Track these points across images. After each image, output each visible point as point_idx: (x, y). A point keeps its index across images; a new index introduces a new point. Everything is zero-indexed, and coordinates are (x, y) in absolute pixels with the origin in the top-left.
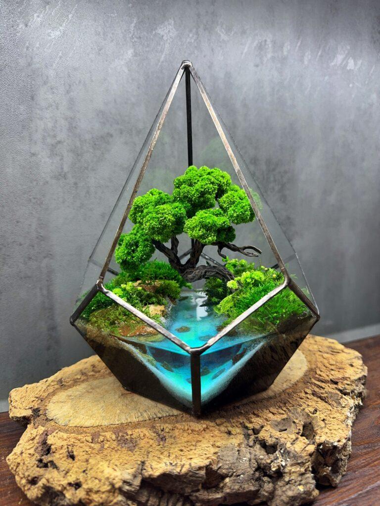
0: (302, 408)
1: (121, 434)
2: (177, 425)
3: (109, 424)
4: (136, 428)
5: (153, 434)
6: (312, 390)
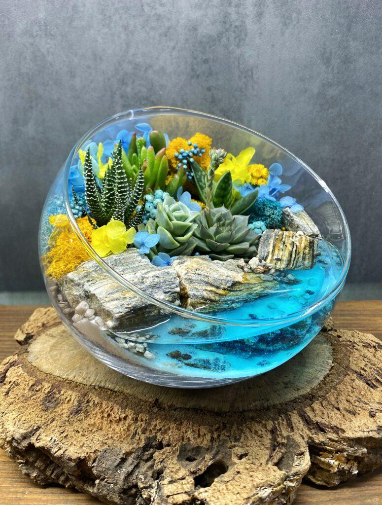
0: (233, 443)
1: (55, 390)
2: (105, 403)
3: (58, 375)
4: (72, 389)
5: (76, 403)
6: (277, 426)
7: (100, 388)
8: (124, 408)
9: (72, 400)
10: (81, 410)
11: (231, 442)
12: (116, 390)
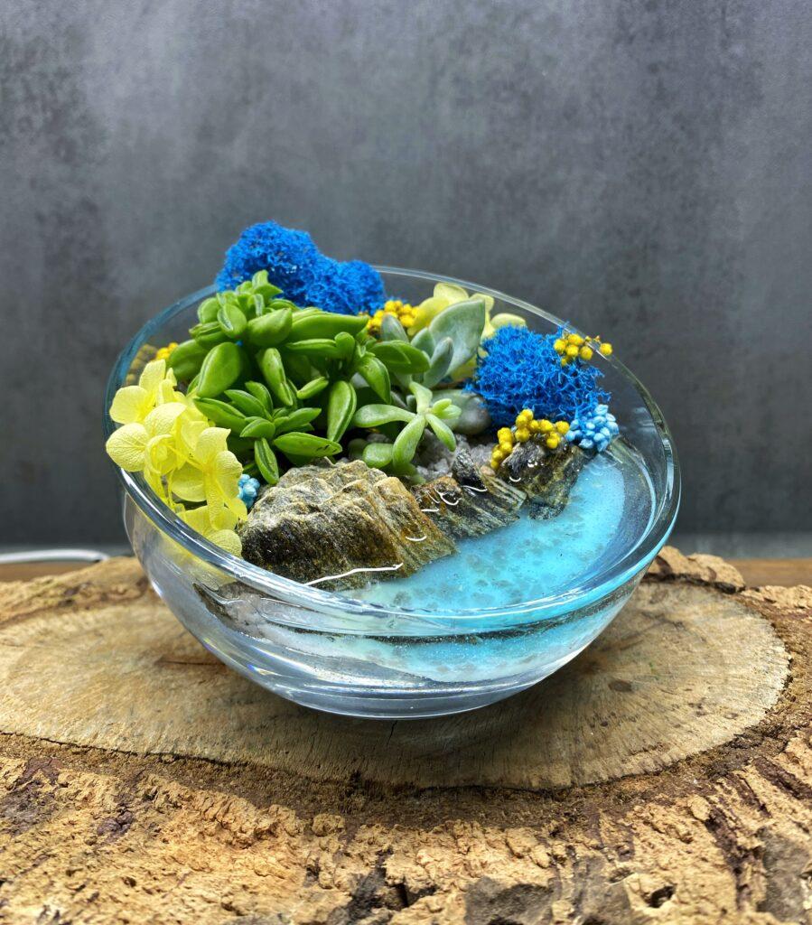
0: (620, 865)
1: (39, 775)
2: (200, 796)
3: (43, 736)
4: (93, 767)
5: (111, 804)
6: (720, 806)
7: (177, 757)
8: (262, 804)
9: (98, 795)
10: (131, 821)
11: (610, 861)
12: (226, 759)
